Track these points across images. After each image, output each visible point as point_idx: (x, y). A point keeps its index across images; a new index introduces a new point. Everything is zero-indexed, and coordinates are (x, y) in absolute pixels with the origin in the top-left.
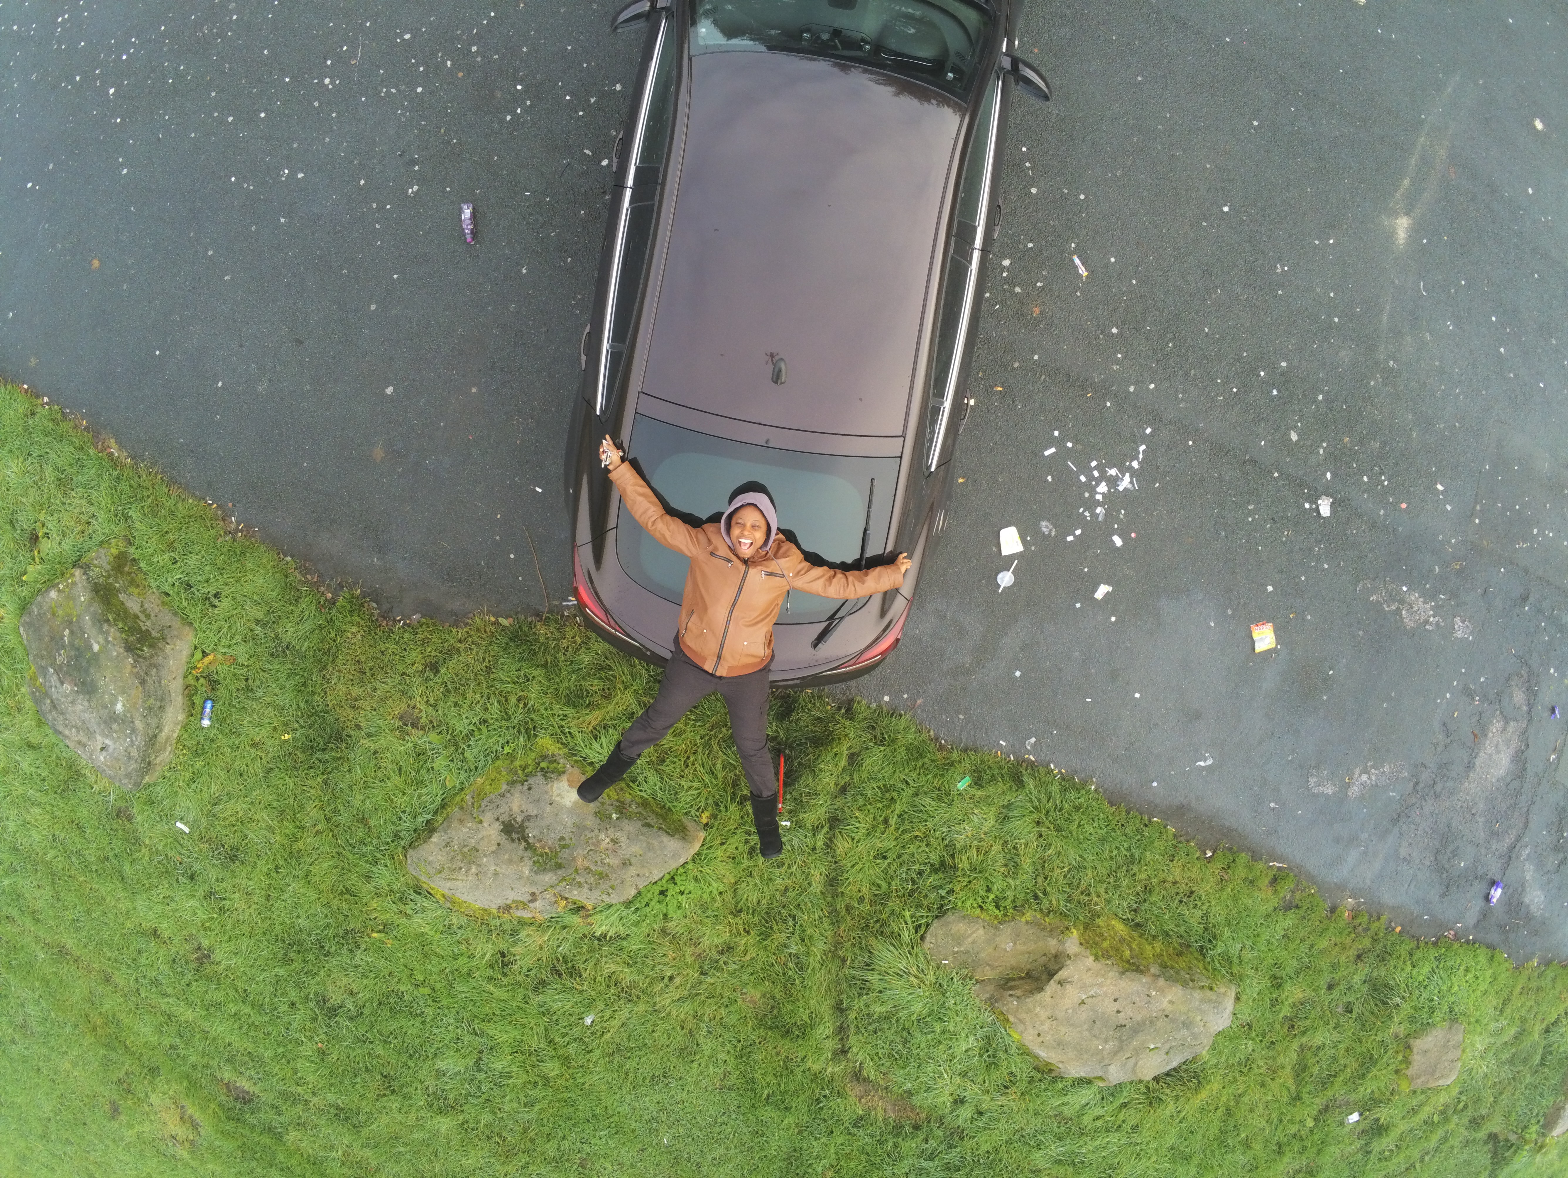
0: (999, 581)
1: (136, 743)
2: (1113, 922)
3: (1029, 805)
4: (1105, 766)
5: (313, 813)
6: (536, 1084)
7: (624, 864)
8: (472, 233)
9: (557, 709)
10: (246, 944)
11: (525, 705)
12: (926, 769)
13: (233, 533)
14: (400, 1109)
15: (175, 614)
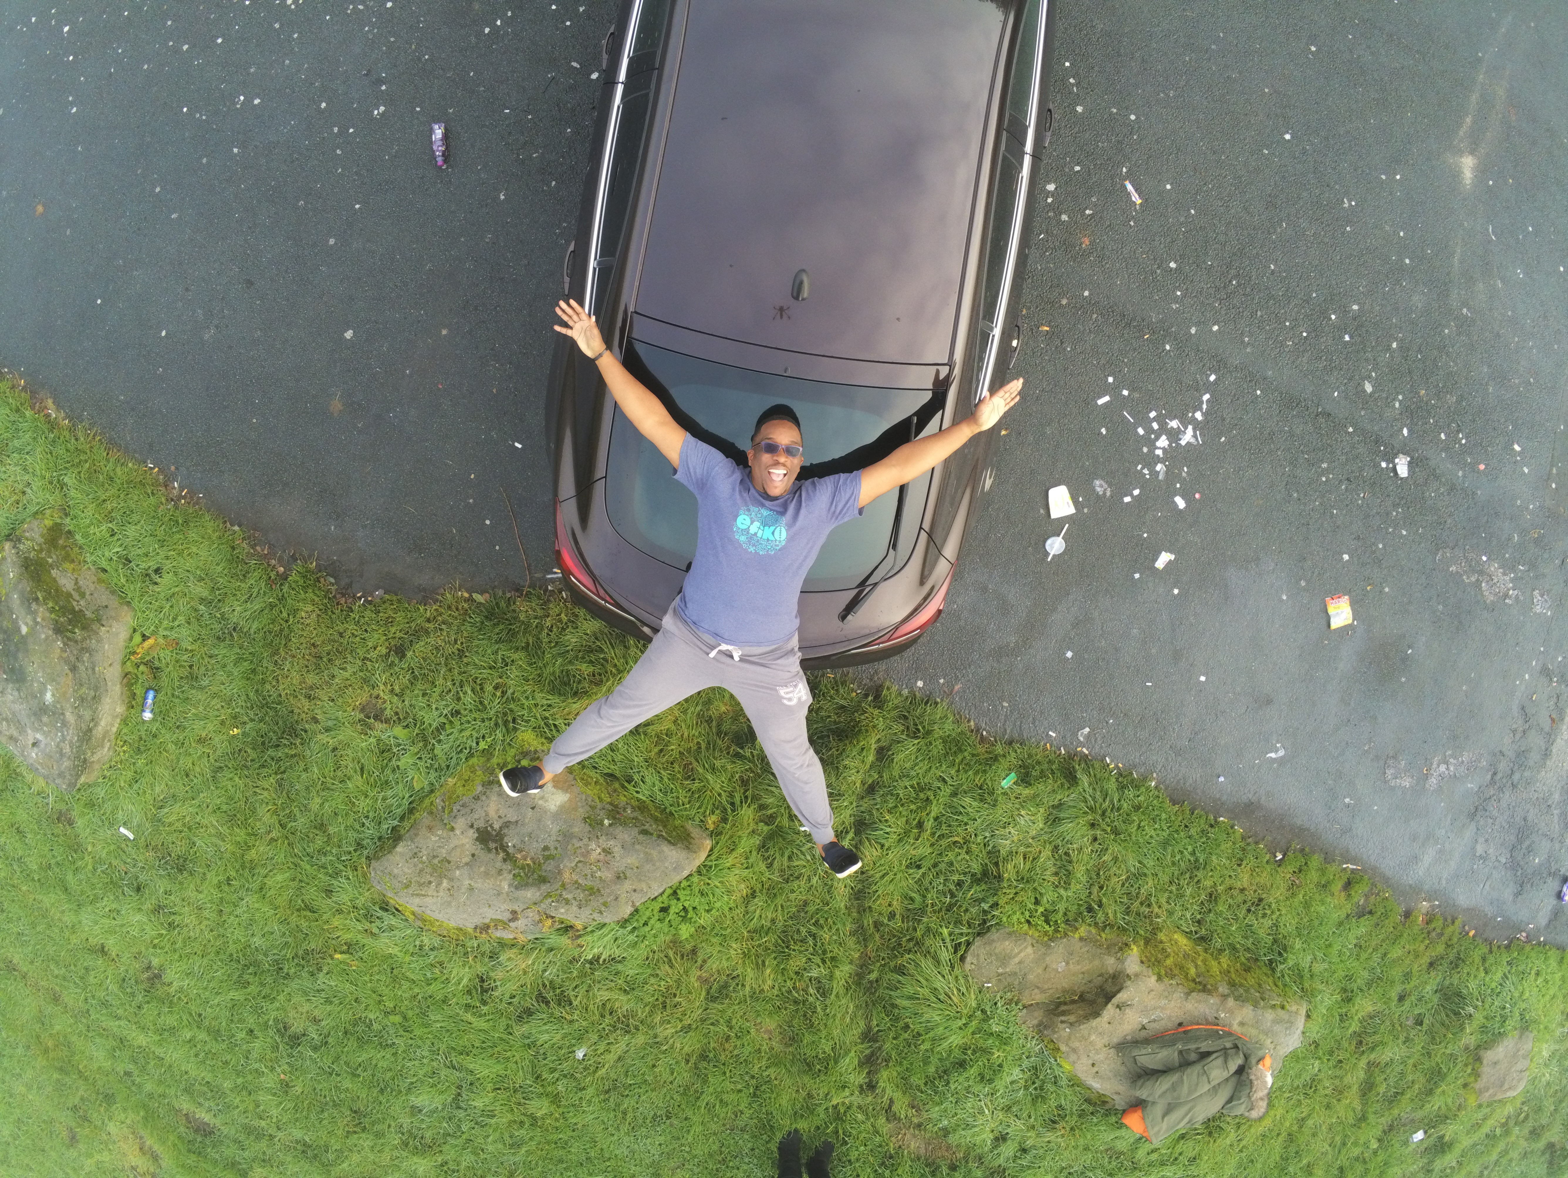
0: (1047, 547)
1: (68, 738)
2: (1176, 936)
3: (1083, 804)
4: (1167, 759)
5: (265, 817)
6: (522, 1123)
7: (618, 878)
8: (443, 155)
9: (541, 698)
10: (198, 964)
11: (504, 693)
12: (966, 765)
13: (175, 500)
14: (372, 1147)
15: (113, 592)
